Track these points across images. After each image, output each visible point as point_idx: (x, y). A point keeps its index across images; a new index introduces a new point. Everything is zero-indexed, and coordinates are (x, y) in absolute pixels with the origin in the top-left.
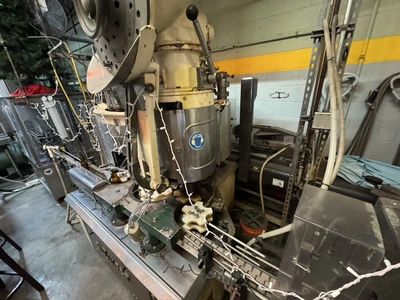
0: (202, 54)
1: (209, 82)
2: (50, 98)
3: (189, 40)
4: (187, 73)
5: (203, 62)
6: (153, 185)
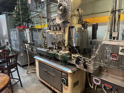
0: (79, 16)
1: (81, 22)
2: (28, 29)
3: (77, 14)
4: (76, 20)
5: (80, 18)
6: (66, 45)
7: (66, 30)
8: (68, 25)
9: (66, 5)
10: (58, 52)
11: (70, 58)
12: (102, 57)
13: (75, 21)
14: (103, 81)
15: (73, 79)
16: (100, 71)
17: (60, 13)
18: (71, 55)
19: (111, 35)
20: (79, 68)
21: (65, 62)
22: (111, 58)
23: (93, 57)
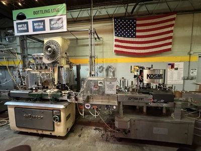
1: (68, 63)
3: (65, 56)
6: (56, 83)
7: (55, 69)
8: (58, 65)
9: (55, 47)
10: (45, 91)
11: (61, 95)
12: (88, 88)
13: (63, 62)
14: (92, 105)
15: (65, 113)
16: (88, 99)
17: (48, 54)
18: (61, 92)
19: (90, 73)
20: (71, 102)
21: (56, 100)
22: (94, 89)
23: (82, 90)
